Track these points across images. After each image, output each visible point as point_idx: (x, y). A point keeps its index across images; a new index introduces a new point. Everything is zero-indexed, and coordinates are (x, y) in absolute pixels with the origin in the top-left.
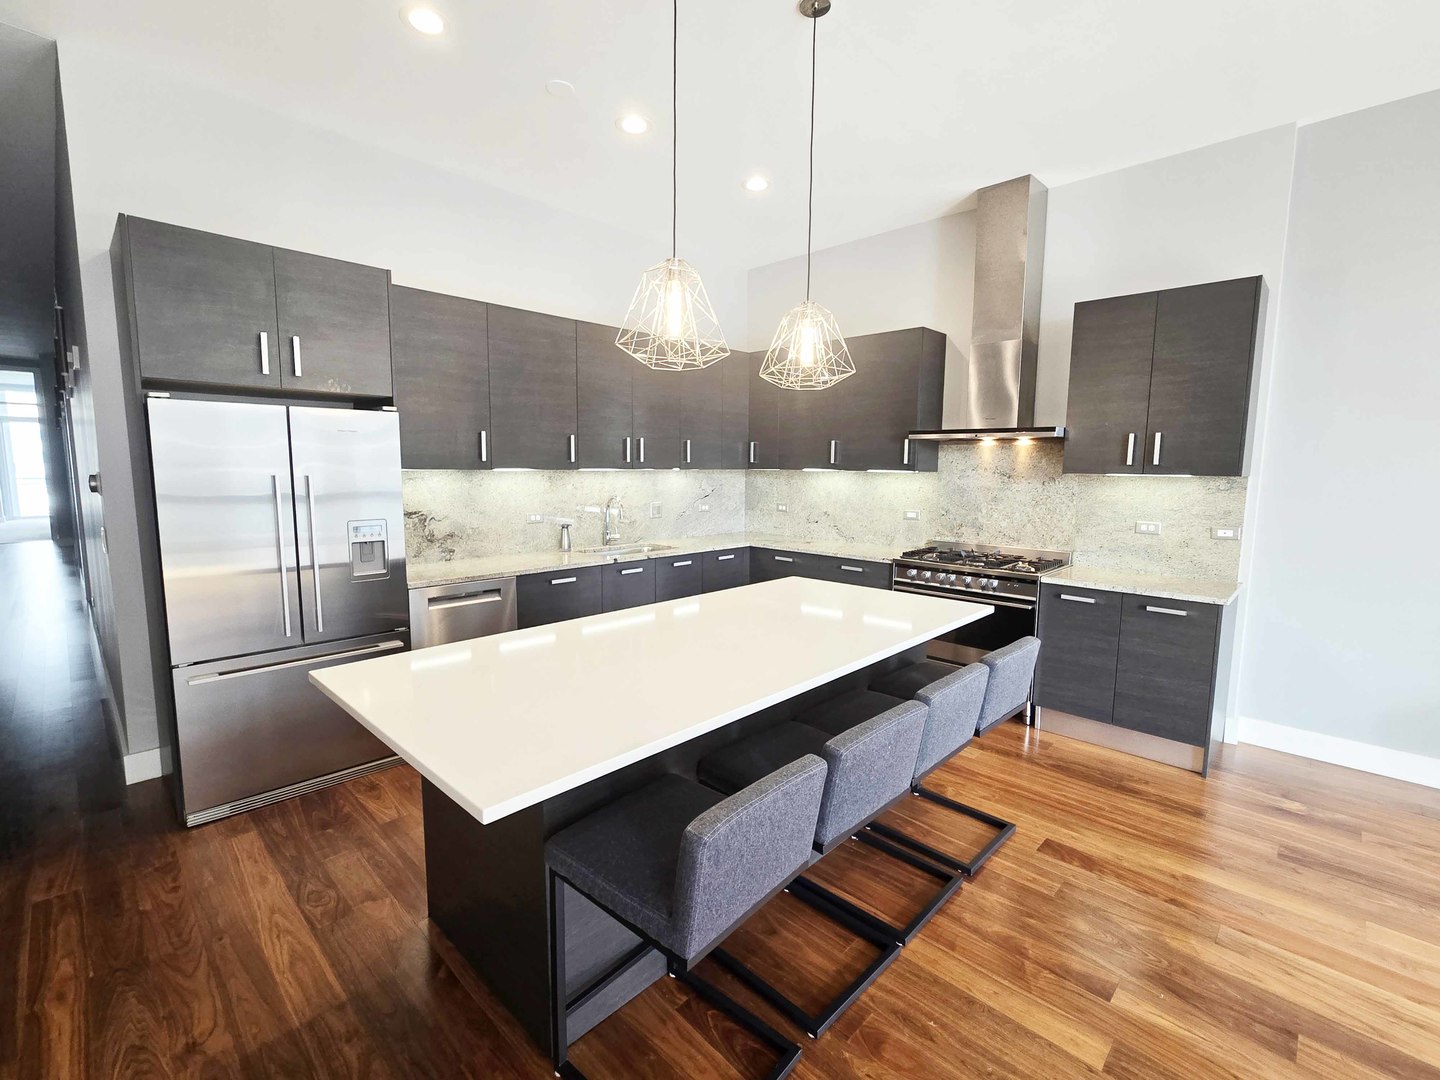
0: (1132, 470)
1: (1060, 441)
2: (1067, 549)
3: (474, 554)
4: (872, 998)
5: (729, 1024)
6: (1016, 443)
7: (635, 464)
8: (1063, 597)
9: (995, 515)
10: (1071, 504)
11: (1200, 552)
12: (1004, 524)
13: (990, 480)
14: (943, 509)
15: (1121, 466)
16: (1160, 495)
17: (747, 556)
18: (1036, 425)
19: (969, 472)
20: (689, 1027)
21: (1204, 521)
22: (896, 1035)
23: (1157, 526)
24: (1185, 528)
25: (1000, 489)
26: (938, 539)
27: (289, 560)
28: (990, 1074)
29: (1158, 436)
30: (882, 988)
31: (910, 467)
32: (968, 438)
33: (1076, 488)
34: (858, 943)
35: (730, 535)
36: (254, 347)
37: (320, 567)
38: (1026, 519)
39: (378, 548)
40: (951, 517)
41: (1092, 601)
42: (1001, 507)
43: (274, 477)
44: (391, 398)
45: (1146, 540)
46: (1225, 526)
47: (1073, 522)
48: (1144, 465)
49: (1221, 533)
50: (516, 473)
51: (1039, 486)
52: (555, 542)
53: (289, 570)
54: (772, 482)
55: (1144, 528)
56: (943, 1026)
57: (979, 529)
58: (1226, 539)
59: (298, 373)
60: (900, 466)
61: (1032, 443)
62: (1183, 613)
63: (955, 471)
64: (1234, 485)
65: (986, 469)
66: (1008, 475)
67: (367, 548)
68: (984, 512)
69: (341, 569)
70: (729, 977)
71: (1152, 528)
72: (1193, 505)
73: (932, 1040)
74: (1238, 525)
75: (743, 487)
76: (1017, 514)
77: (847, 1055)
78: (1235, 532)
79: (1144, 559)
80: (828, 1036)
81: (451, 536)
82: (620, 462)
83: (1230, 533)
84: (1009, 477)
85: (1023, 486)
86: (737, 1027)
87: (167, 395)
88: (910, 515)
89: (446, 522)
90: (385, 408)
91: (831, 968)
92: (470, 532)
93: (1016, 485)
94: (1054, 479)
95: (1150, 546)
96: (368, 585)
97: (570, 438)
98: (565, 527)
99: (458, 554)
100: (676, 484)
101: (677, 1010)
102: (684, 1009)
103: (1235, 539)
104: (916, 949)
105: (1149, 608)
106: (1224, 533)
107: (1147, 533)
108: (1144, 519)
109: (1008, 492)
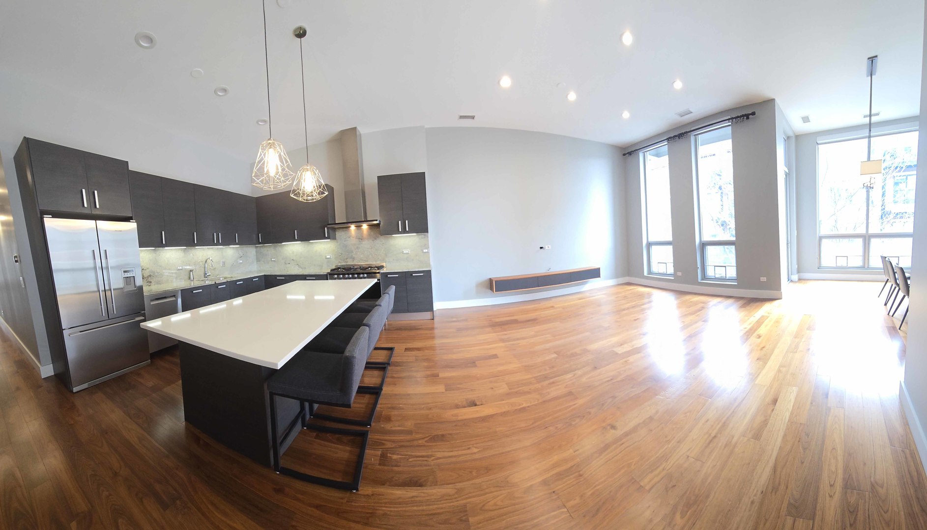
0: (401, 233)
1: (378, 225)
3: (158, 283)
4: (381, 408)
5: (337, 436)
6: (362, 227)
7: (218, 244)
8: (389, 275)
9: (358, 253)
10: (383, 247)
11: (420, 257)
12: (362, 256)
13: (355, 241)
14: (340, 253)
15: (398, 232)
16: (408, 241)
17: (263, 278)
18: (368, 220)
19: (348, 238)
20: (323, 442)
21: (420, 247)
22: (393, 413)
24: (415, 250)
25: (359, 244)
26: (339, 264)
27: (102, 288)
28: (424, 408)
29: (407, 221)
30: (381, 404)
31: (328, 238)
32: (345, 226)
33: (384, 241)
34: (367, 396)
35: (251, 272)
36: (80, 195)
37: (114, 289)
38: (369, 254)
39: (132, 279)
40: (343, 255)
41: (397, 276)
42: (360, 250)
43: (94, 251)
44: (132, 217)
45: (406, 256)
46: (426, 249)
47: (384, 253)
48: (404, 231)
49: (424, 251)
50: (171, 249)
51: (372, 242)
52: (187, 277)
53: (102, 291)
54: (269, 250)
55: (405, 252)
56: (405, 404)
57: (353, 259)
58: (426, 252)
59: (98, 206)
60: (325, 238)
61: (367, 227)
62: (422, 274)
63: (342, 239)
64: (425, 236)
65: (353, 237)
67: (128, 279)
68: (354, 252)
69: (119, 290)
70: (328, 422)
71: (407, 252)
72: (416, 243)
73: (403, 409)
74: (428, 248)
75: (255, 252)
76: (366, 252)
77: (383, 426)
79: (407, 261)
80: (374, 424)
81: (150, 276)
82: (212, 243)
83: (427, 251)
84: (361, 239)
85: (366, 242)
86: (341, 436)
87: (51, 216)
88: (328, 257)
89: (148, 270)
90: (131, 221)
91: (363, 406)
92: (157, 274)
93: (364, 242)
94: (376, 238)
95: (408, 257)
96: (130, 294)
97: (194, 234)
98: (191, 271)
99: (153, 283)
100: (230, 252)
101: (315, 438)
102: (317, 437)
103: (428, 252)
104: (386, 390)
105: (413, 275)
106: (425, 251)
107: (406, 253)
108: (405, 249)
109: (362, 245)
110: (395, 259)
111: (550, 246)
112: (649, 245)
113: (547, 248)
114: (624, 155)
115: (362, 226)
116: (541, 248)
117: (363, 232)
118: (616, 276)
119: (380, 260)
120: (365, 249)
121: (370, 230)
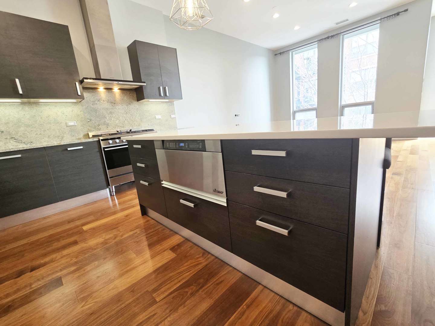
11: (170, 122)
12: (117, 122)
13: (106, 105)
14: (88, 119)
15: (160, 96)
16: (159, 107)
19: (97, 102)
21: (169, 114)
23: (160, 116)
24: (165, 116)
25: (112, 109)
29: (166, 88)
33: (138, 106)
38: (124, 119)
40: (93, 122)
42: (114, 115)
47: (139, 118)
48: (164, 96)
51: (126, 107)
55: (158, 118)
58: (173, 118)
61: (118, 90)
63: (90, 102)
65: (104, 101)
66: (113, 103)
68: (108, 118)
72: (166, 110)
76: (121, 118)
79: (159, 126)
85: (120, 107)
88: (70, 124)
93: (117, 107)
94: (130, 104)
95: (160, 122)
106: (173, 116)
108: (157, 114)
109: (115, 109)
110: (150, 124)
113: (239, 116)
114: (276, 55)
115: (113, 89)
116: (236, 115)
117: (115, 95)
119: (136, 125)
120: (119, 114)
121: (123, 94)
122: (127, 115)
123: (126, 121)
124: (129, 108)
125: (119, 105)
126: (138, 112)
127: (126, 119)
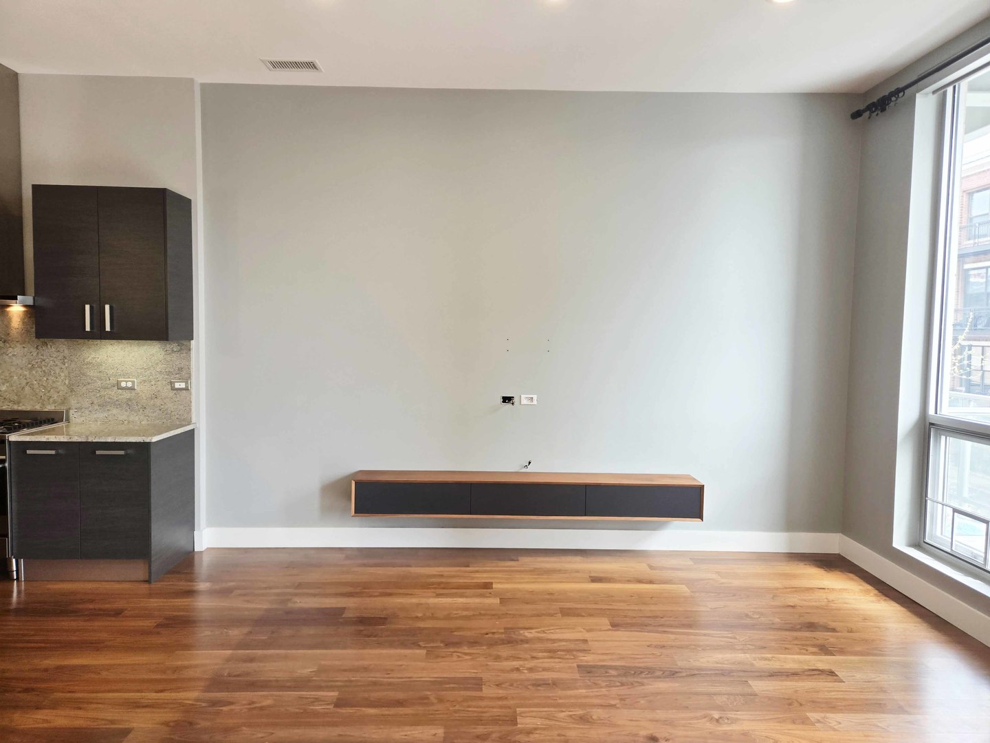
2: (63, 408)
8: (29, 452)
10: (63, 367)
11: (165, 401)
15: (82, 333)
16: (133, 357)
21: (166, 376)
23: (133, 382)
24: (153, 383)
29: (107, 307)
33: (66, 351)
38: (24, 382)
41: (53, 452)
45: (127, 395)
46: (181, 380)
47: (67, 382)
48: (100, 332)
49: (177, 385)
55: (123, 384)
58: (181, 390)
61: (22, 309)
62: (123, 453)
64: (183, 347)
66: (3, 339)
71: (130, 385)
72: (157, 364)
74: (187, 379)
76: (15, 378)
78: (187, 383)
79: (126, 411)
83: (183, 385)
84: (4, 342)
85: (17, 350)
93: (11, 350)
94: (46, 343)
95: (130, 400)
103: (186, 389)
105: (98, 453)
106: (179, 385)
107: (126, 388)
108: (124, 376)
109: (5, 357)
110: (95, 402)
111: (535, 397)
112: (927, 430)
113: (524, 402)
114: (857, 115)
115: (9, 306)
116: (507, 400)
117: (9, 320)
118: (791, 524)
119: (55, 402)
120: (13, 369)
121: (30, 317)
122: (34, 372)
123: (27, 388)
124: (42, 355)
125: (18, 345)
126: (66, 365)
127: (27, 383)
